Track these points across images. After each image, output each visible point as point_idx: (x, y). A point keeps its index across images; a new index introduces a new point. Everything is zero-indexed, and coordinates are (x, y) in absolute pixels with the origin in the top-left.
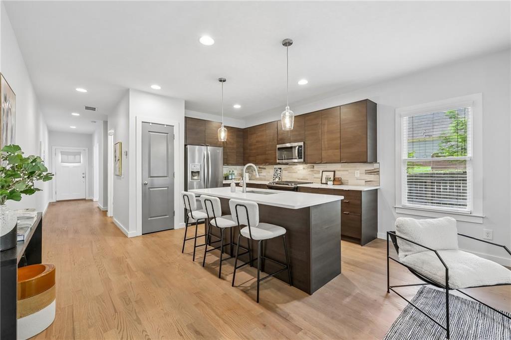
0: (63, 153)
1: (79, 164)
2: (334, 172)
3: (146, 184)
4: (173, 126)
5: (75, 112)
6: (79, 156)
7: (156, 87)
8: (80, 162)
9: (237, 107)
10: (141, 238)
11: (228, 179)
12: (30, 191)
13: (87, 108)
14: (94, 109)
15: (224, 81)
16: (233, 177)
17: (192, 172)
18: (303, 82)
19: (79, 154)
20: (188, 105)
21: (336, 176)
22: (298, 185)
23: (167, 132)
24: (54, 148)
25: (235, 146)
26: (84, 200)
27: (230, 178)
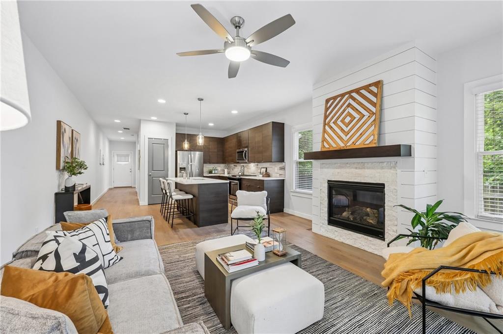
0: (118, 155)
1: (127, 163)
2: (266, 168)
3: (150, 175)
4: (168, 140)
5: (120, 130)
6: (127, 157)
7: (154, 118)
8: (128, 161)
9: (211, 124)
10: (147, 207)
11: (212, 173)
12: (80, 173)
13: (124, 128)
14: (129, 129)
15: (187, 114)
16: (216, 172)
17: (180, 168)
18: (235, 112)
19: (128, 156)
20: (178, 125)
21: (268, 171)
22: (241, 177)
23: (164, 143)
24: (113, 152)
25: (216, 150)
26: (131, 187)
27: (213, 172)
